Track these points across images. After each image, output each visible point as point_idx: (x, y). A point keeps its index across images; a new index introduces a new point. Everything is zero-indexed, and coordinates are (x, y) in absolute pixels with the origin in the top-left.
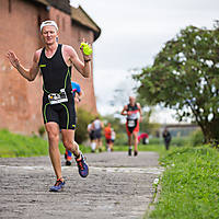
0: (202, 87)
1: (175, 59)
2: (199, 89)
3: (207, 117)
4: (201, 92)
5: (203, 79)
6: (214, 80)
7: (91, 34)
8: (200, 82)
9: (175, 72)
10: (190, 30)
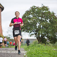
0: (38, 26)
1: (29, 17)
2: (37, 26)
3: (39, 36)
4: (37, 27)
5: (38, 23)
6: (42, 23)
7: (1, 9)
8: (37, 24)
9: (29, 21)
10: (34, 7)
